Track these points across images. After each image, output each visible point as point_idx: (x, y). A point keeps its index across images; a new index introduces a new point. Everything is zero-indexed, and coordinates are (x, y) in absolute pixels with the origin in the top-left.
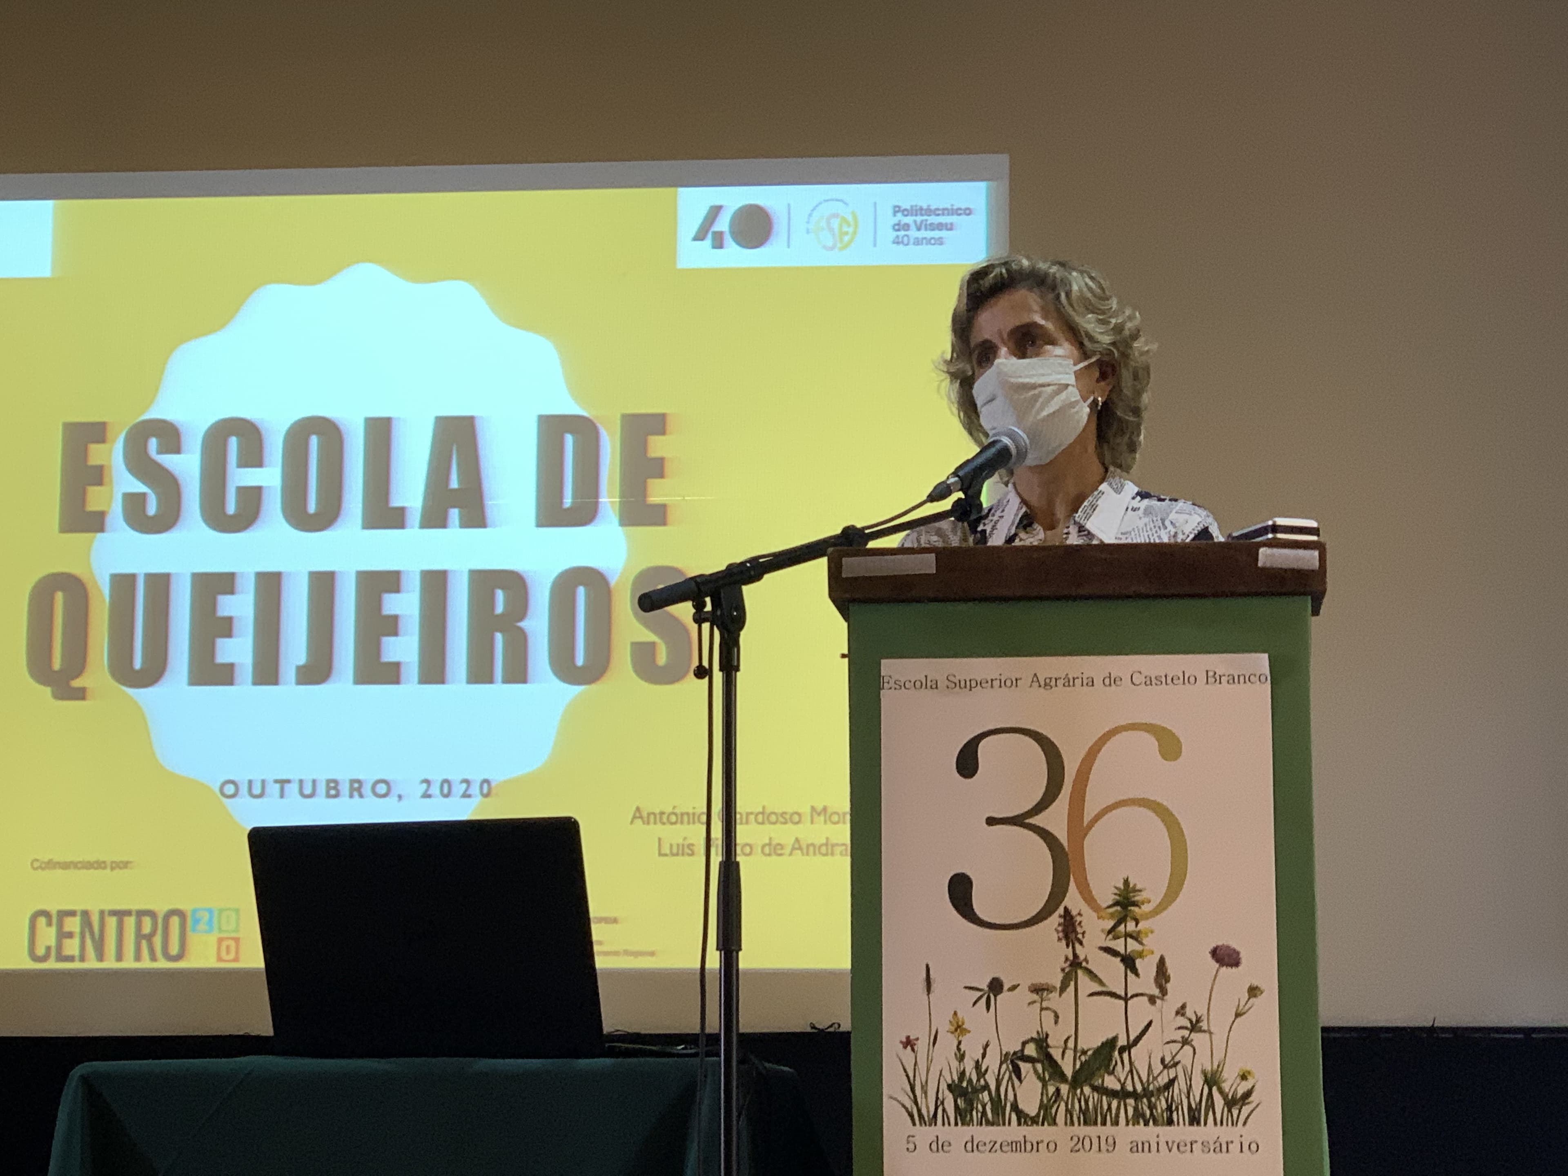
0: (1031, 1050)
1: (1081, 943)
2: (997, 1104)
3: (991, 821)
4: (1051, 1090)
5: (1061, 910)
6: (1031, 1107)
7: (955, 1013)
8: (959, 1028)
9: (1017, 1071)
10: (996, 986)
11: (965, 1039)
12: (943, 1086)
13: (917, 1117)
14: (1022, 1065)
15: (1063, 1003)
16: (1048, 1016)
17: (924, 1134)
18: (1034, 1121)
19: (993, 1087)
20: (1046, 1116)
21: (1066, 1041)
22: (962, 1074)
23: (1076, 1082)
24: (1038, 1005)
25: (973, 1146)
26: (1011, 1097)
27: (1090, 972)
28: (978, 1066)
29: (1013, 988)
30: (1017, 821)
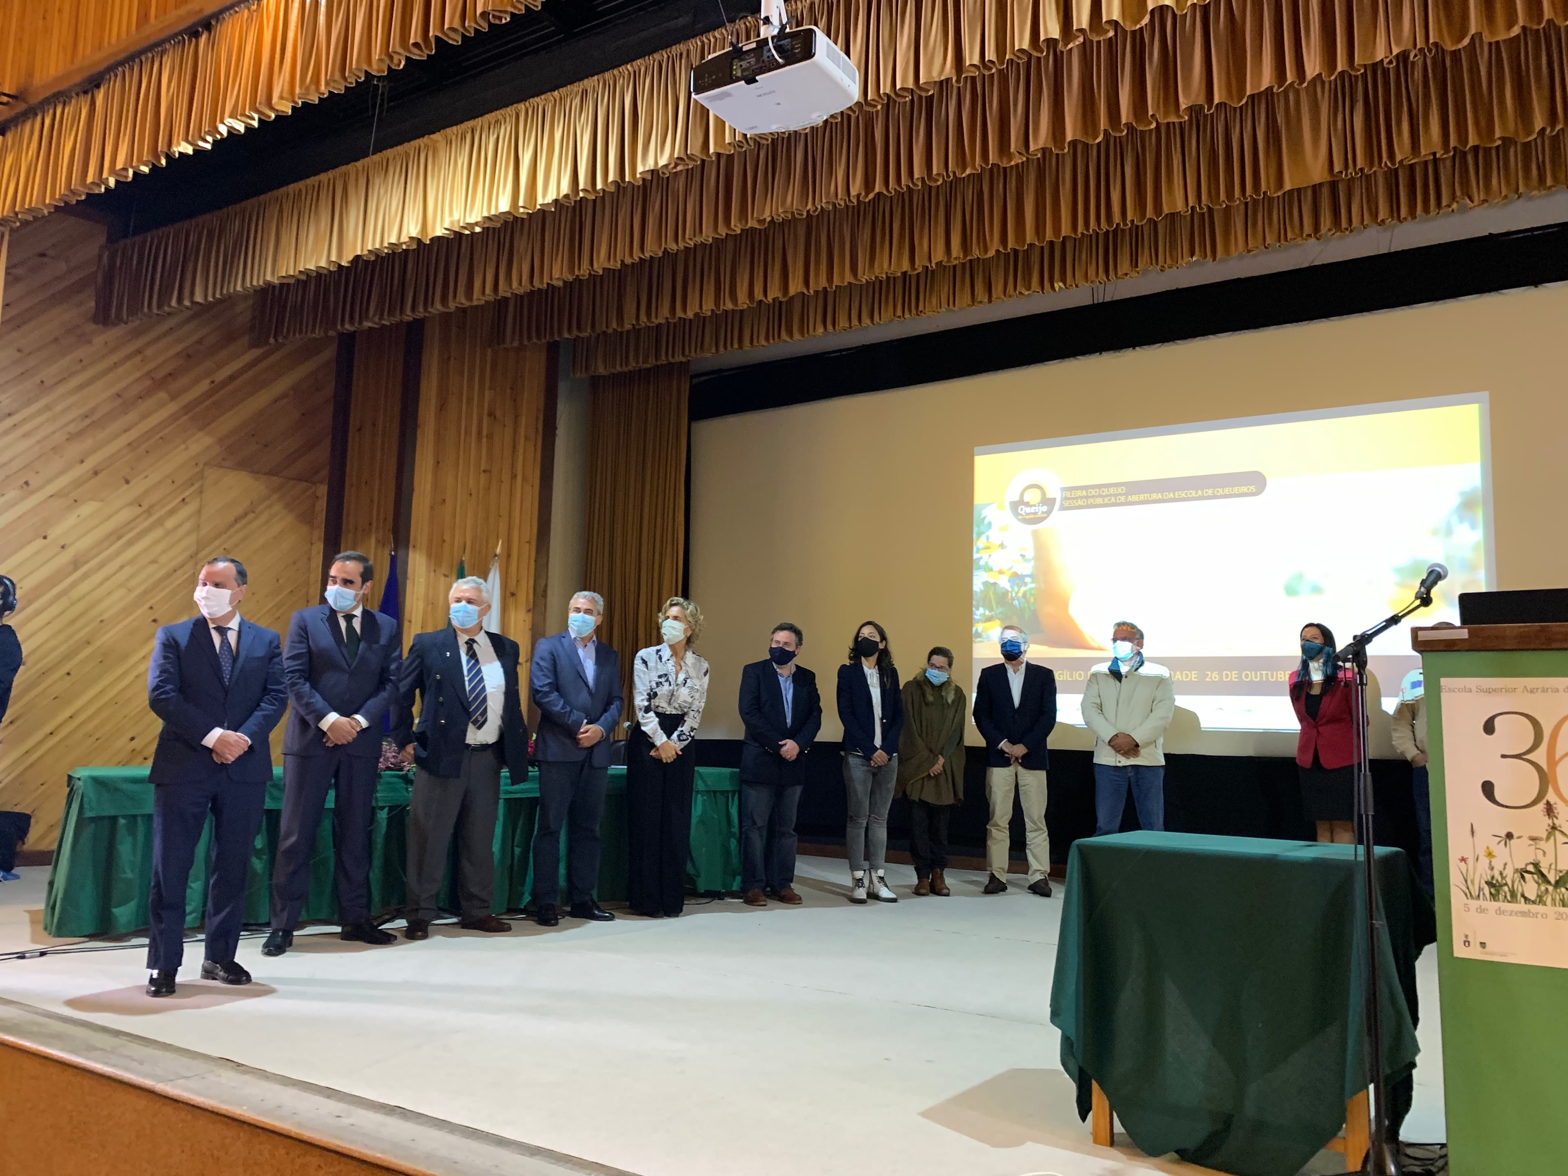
0: (1531, 868)
1: (1557, 818)
2: (1513, 894)
3: (1503, 756)
4: (1543, 888)
5: (1544, 801)
6: (1532, 896)
7: (1488, 848)
8: (1490, 855)
9: (1523, 877)
10: (1509, 836)
11: (1493, 860)
12: (1483, 882)
13: (1469, 895)
14: (1526, 875)
15: (1548, 846)
16: (1540, 853)
17: (1474, 904)
18: (1534, 902)
19: (1510, 884)
20: (1540, 900)
21: (1550, 865)
22: (1493, 877)
23: (1557, 884)
24: (1533, 848)
25: (1500, 912)
26: (1520, 890)
27: (1562, 832)
28: (1501, 874)
29: (1519, 837)
30: (1518, 756)
